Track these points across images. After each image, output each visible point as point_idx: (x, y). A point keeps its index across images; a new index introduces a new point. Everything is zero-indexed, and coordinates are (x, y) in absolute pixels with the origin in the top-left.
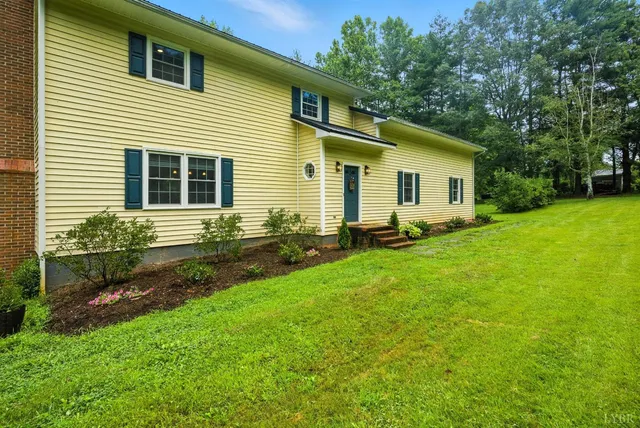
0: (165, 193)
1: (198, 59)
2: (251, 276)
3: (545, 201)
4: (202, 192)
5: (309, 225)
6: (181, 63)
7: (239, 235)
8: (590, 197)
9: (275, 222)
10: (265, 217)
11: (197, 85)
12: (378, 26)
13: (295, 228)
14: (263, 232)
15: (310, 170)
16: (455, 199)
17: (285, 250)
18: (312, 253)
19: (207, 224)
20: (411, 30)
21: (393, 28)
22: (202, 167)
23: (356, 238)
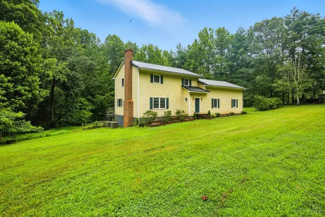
0: (156, 106)
1: (162, 77)
2: (175, 122)
3: (275, 107)
4: (162, 106)
5: (186, 113)
6: (159, 78)
7: (171, 115)
8: (298, 105)
9: (178, 112)
10: (176, 111)
11: (162, 83)
12: (214, 31)
13: (183, 114)
14: (176, 115)
15: (186, 100)
16: (234, 106)
17: (181, 118)
18: (187, 119)
19: (165, 113)
20: (229, 32)
21: (221, 32)
22: (163, 100)
23: (198, 116)
